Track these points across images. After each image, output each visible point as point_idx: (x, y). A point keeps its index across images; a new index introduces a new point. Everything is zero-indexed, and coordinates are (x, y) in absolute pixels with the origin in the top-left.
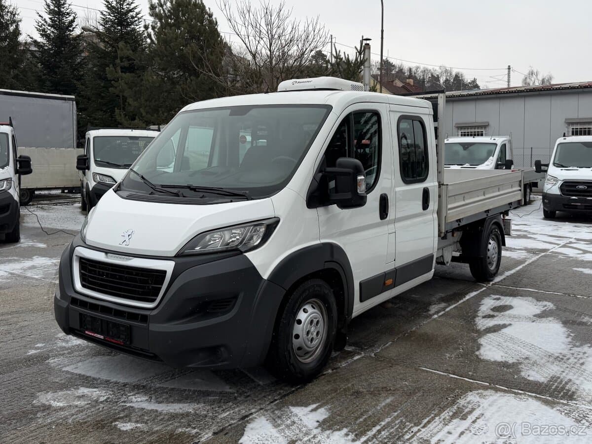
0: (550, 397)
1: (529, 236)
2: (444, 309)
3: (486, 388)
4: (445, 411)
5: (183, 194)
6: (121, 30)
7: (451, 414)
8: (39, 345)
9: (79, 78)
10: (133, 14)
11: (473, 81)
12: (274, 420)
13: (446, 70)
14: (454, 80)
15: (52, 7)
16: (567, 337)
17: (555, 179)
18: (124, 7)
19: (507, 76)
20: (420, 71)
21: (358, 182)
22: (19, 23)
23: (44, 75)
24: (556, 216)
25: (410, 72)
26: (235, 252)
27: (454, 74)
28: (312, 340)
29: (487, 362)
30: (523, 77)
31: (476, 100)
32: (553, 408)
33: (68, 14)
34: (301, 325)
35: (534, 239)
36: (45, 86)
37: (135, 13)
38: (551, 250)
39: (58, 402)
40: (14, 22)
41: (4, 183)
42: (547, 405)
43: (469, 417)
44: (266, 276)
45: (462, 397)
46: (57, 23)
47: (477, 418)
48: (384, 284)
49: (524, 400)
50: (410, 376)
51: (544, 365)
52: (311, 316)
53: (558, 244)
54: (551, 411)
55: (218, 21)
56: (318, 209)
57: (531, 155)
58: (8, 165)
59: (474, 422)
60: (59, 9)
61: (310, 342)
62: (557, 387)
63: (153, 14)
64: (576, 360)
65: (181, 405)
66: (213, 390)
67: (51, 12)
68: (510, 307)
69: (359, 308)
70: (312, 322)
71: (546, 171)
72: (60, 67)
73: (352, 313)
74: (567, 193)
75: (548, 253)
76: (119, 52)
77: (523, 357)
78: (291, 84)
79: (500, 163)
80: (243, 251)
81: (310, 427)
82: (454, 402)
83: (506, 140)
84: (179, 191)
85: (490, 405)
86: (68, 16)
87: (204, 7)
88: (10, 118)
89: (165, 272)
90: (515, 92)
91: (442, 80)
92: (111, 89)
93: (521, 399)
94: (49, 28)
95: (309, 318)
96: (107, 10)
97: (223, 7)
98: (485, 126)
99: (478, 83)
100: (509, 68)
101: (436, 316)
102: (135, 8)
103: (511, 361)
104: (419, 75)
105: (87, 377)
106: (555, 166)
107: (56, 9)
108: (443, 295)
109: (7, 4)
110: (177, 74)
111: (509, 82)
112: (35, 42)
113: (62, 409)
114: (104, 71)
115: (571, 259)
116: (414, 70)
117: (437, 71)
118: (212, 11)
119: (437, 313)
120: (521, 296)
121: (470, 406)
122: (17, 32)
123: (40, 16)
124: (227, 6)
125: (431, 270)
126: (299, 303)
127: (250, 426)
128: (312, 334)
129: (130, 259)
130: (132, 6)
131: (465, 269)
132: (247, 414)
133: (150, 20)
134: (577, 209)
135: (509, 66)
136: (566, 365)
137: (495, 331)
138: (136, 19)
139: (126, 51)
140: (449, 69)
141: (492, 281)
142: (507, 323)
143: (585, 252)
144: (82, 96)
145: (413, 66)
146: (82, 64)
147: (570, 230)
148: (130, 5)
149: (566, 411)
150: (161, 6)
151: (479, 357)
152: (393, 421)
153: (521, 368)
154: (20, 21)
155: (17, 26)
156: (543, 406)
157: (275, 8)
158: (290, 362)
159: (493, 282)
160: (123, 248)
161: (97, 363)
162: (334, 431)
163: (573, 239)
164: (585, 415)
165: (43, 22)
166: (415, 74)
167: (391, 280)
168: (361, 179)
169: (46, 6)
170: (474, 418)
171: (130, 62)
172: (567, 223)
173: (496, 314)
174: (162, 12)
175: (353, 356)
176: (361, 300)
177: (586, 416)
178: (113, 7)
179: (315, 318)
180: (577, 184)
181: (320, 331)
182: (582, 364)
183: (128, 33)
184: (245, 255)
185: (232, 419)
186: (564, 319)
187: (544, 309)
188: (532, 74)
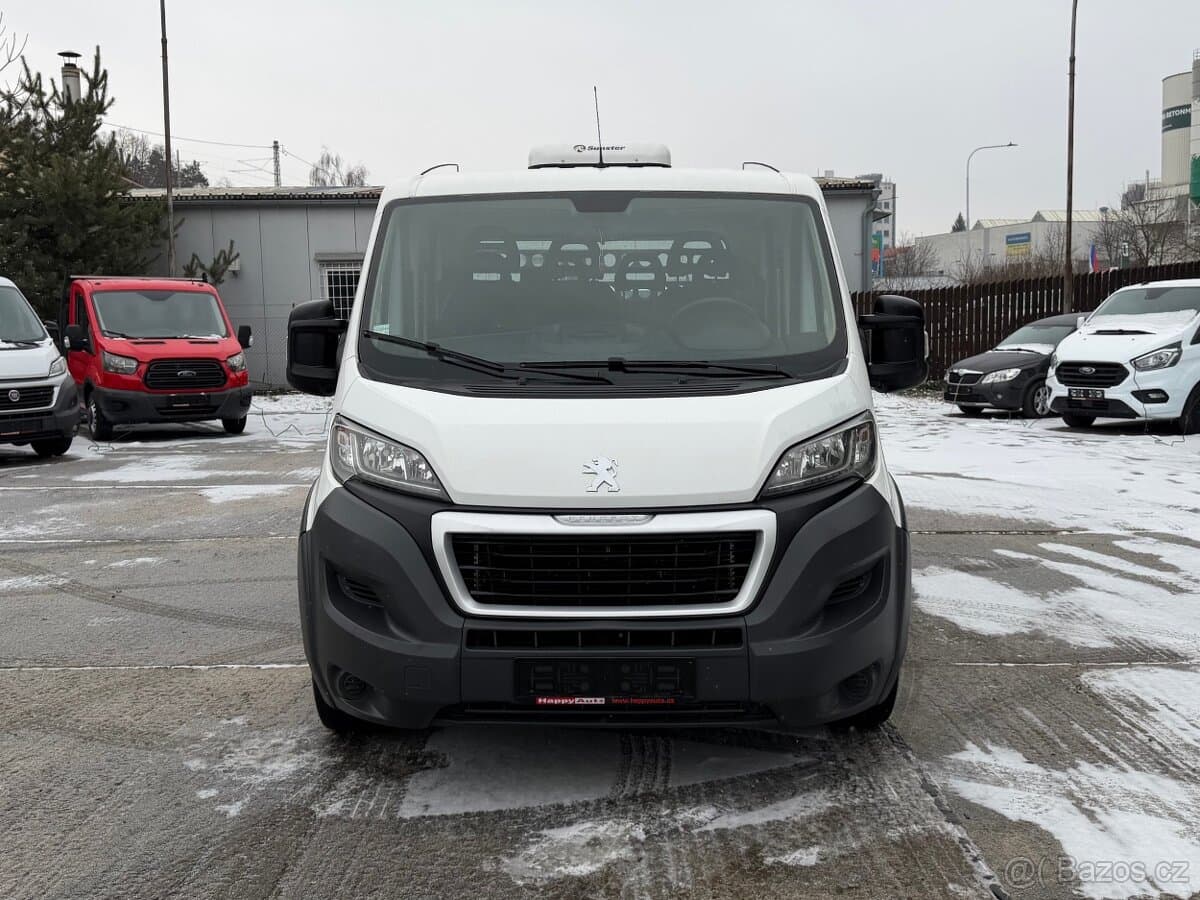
0: (1160, 661)
4: (1113, 707)
8: (205, 793)
11: (192, 167)
13: (133, 139)
14: (151, 162)
19: (272, 162)
26: (855, 481)
27: (150, 149)
30: (310, 169)
45: (1087, 686)
47: (1163, 705)
59: (1172, 710)
62: (1139, 649)
80: (863, 477)
82: (1094, 695)
85: (1138, 687)
99: (204, 171)
100: (276, 147)
103: (1024, 630)
111: (277, 173)
127: (967, 796)
135: (276, 142)
140: (140, 137)
160: (603, 497)
184: (871, 485)
188: (328, 162)
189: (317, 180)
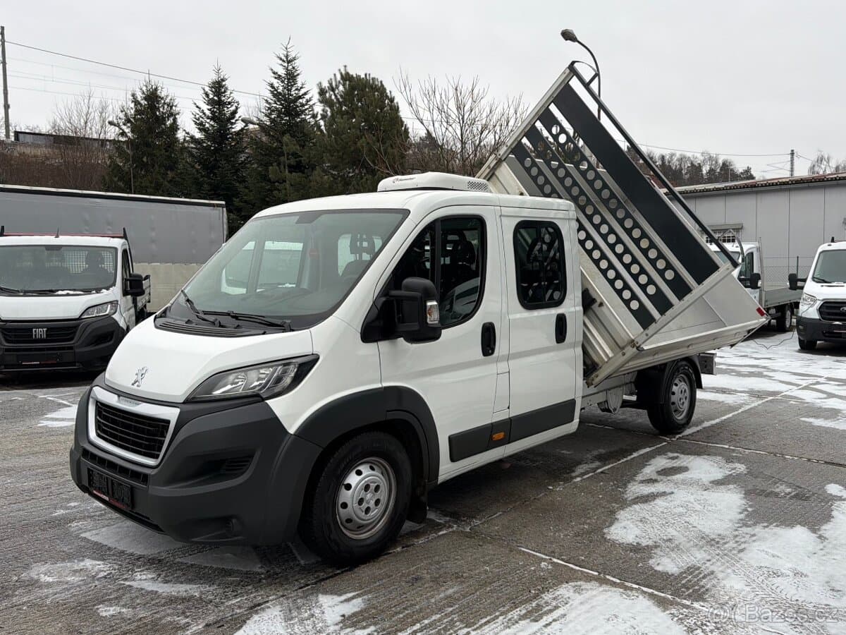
0: (671, 595)
1: (765, 373)
2: (594, 470)
3: (589, 578)
4: (517, 608)
5: (220, 323)
6: (289, 121)
7: (524, 612)
8: (73, 504)
9: (243, 180)
10: (303, 101)
11: (746, 171)
12: (290, 611)
13: (710, 157)
14: (721, 170)
15: (211, 96)
16: (741, 513)
17: (813, 298)
18: (293, 93)
19: (790, 163)
20: (675, 159)
21: (428, 309)
22: (177, 116)
23: (202, 176)
24: (817, 347)
25: (662, 161)
26: (256, 398)
27: (720, 162)
28: (367, 510)
29: (614, 544)
30: (809, 165)
31: (726, 195)
32: (665, 609)
33: (229, 103)
34: (352, 490)
35: (770, 377)
36: (203, 190)
37: (305, 100)
38: (785, 393)
39: (49, 576)
40: (171, 114)
41: (107, 307)
42: (659, 607)
43: (545, 618)
44: (292, 430)
45: (551, 590)
46: (216, 114)
47: (554, 620)
48: (491, 437)
49: (633, 598)
50: (499, 559)
51: (688, 550)
52: (367, 479)
53: (797, 385)
54: (662, 614)
55: (400, 107)
56: (381, 343)
57: (798, 266)
58: (115, 285)
59: (546, 626)
60: (219, 98)
61: (364, 513)
62: (689, 581)
63: (324, 101)
64: (735, 545)
65: (188, 587)
66: (239, 568)
67: (211, 102)
68: (685, 469)
69: (448, 469)
70: (367, 488)
71: (802, 288)
72: (219, 167)
73: (438, 476)
74: (828, 317)
75: (779, 397)
76: (284, 147)
77: (665, 538)
78: (392, 183)
79: (743, 277)
80: (264, 397)
81: (329, 622)
82: (536, 597)
83: (753, 248)
84: (216, 320)
85: (581, 603)
86: (229, 106)
87: (385, 89)
88: (124, 229)
89: (168, 422)
90: (777, 184)
91: (705, 170)
92: (275, 192)
93: (628, 596)
94: (208, 121)
95: (363, 482)
96: (272, 97)
97: (403, 89)
98: (738, 229)
99: (753, 172)
100: (792, 153)
101: (579, 479)
102: (305, 94)
103: (644, 543)
104: (675, 164)
105: (103, 546)
106: (814, 281)
107: (216, 98)
108: (602, 451)
109: (163, 95)
110: (353, 172)
112: (192, 137)
113: (49, 585)
114: (267, 170)
115: (806, 405)
116: (667, 157)
117: (699, 158)
118: (393, 94)
119: (582, 474)
120: (708, 455)
121: (554, 604)
122: (174, 127)
123: (197, 107)
124: (407, 88)
125: (573, 420)
126: (345, 463)
127: (256, 617)
128: (368, 503)
129: (138, 404)
130: (302, 91)
131: (641, 417)
132: (261, 602)
133: (319, 109)
134: (841, 337)
135: (792, 151)
136: (718, 551)
137: (646, 501)
138: (306, 107)
139: (292, 146)
140: (715, 156)
141: (679, 433)
142: (668, 490)
143: (830, 395)
144: (246, 202)
145: (666, 153)
146: (246, 163)
147: (825, 366)
148: (299, 90)
149: (681, 616)
150: (333, 90)
151: (605, 536)
152: (440, 620)
153: (655, 553)
154: (178, 114)
155: (175, 120)
156: (654, 607)
157: (466, 87)
158: (330, 539)
159: (681, 436)
160: (134, 390)
161: (126, 529)
162: (358, 629)
163: (822, 379)
164: (704, 622)
165: (201, 114)
166: (669, 162)
167: (503, 434)
168: (431, 306)
169: (204, 95)
170: (550, 620)
171: (297, 159)
172: (827, 356)
173: (659, 478)
174: (333, 97)
175: (440, 530)
176: (453, 459)
177: (705, 625)
178: (280, 94)
179: (371, 482)
180: (840, 305)
181: (382, 498)
182: (741, 551)
183: (297, 124)
184: (266, 403)
185: (240, 607)
186: (750, 487)
187: (730, 473)
188: (822, 161)
189: (813, 173)
